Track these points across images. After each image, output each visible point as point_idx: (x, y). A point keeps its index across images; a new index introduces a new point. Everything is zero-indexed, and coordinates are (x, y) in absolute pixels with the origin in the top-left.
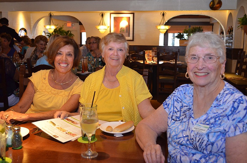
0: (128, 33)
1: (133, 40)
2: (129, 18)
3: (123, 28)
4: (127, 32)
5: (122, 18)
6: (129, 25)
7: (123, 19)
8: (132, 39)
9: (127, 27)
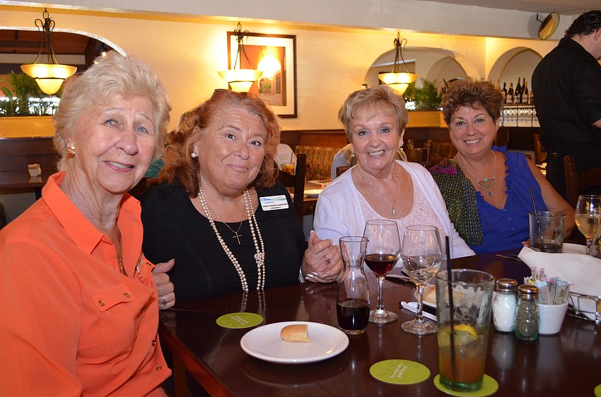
0: (281, 95)
1: (295, 116)
2: (284, 49)
3: (268, 79)
4: (280, 93)
5: (261, 48)
6: (284, 72)
7: (265, 52)
8: (292, 113)
9: (277, 77)
